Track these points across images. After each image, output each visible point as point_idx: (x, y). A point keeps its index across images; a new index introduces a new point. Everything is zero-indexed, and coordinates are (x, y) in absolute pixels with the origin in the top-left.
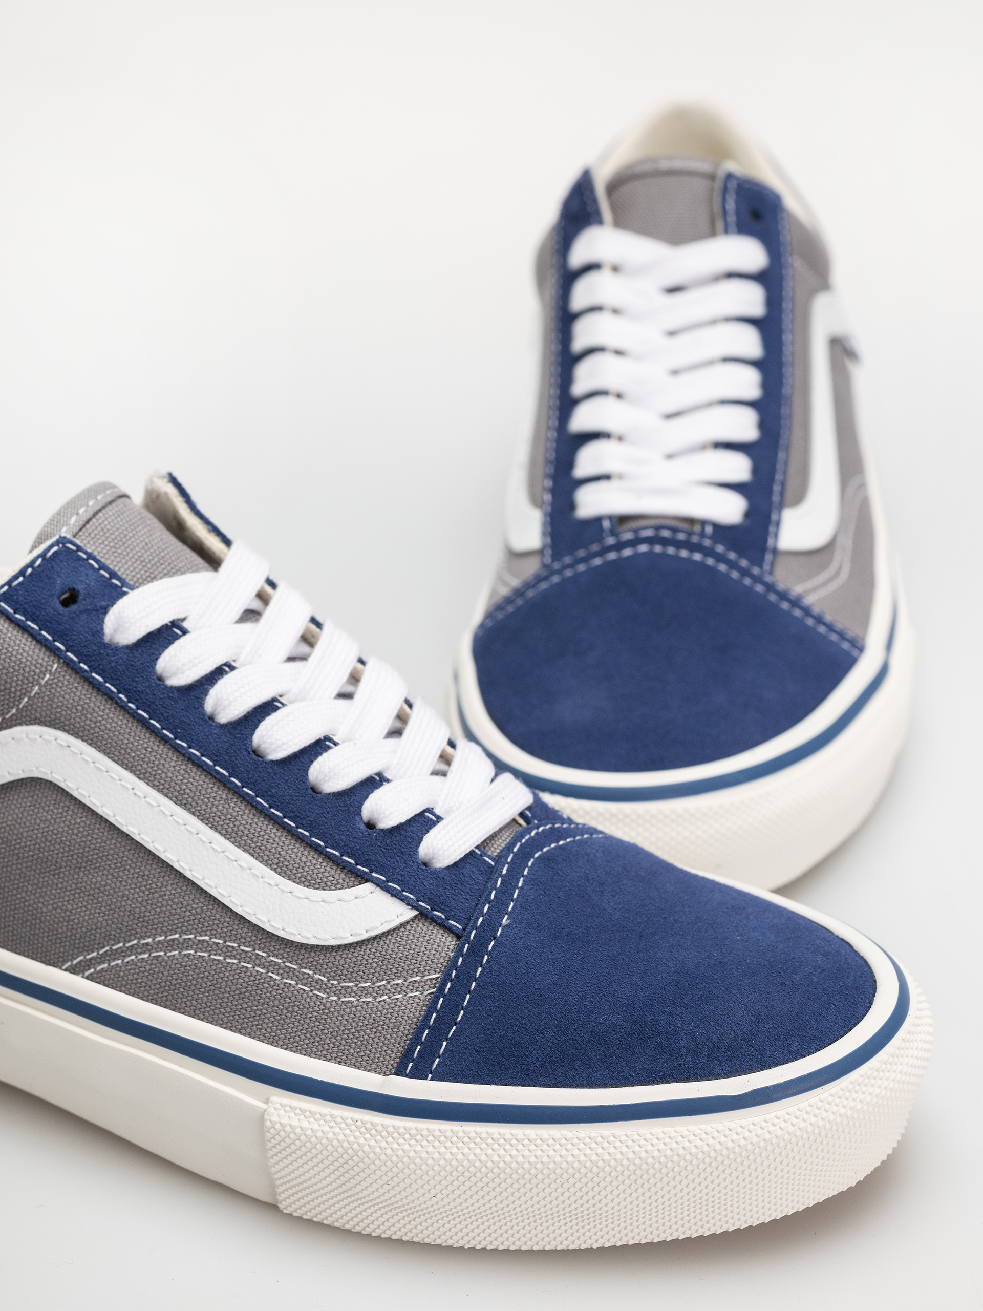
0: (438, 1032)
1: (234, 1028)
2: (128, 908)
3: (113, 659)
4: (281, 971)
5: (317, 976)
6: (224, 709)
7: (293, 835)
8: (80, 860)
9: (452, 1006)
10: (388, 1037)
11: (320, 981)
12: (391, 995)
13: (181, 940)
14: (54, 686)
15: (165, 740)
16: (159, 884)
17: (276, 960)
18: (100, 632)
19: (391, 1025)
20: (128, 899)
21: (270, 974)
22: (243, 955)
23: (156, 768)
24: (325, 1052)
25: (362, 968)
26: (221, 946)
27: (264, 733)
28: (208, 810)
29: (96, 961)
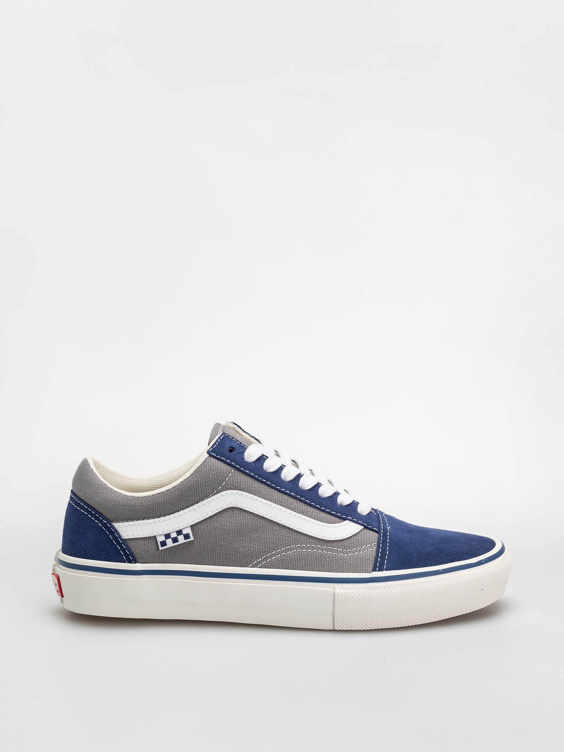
0: (383, 558)
1: (315, 570)
2: (271, 541)
3: (250, 466)
4: (327, 550)
5: (339, 550)
6: (288, 476)
7: (320, 510)
8: (251, 530)
9: (384, 550)
10: (367, 562)
11: (340, 551)
12: (363, 551)
13: (291, 548)
14: (233, 476)
15: (273, 488)
16: (280, 532)
17: (324, 547)
18: (243, 459)
19: (367, 559)
20: (270, 539)
21: (323, 552)
22: (313, 548)
23: (271, 497)
24: (348, 571)
25: (352, 544)
26: (305, 547)
27: (302, 482)
28: (291, 506)
29: (262, 561)
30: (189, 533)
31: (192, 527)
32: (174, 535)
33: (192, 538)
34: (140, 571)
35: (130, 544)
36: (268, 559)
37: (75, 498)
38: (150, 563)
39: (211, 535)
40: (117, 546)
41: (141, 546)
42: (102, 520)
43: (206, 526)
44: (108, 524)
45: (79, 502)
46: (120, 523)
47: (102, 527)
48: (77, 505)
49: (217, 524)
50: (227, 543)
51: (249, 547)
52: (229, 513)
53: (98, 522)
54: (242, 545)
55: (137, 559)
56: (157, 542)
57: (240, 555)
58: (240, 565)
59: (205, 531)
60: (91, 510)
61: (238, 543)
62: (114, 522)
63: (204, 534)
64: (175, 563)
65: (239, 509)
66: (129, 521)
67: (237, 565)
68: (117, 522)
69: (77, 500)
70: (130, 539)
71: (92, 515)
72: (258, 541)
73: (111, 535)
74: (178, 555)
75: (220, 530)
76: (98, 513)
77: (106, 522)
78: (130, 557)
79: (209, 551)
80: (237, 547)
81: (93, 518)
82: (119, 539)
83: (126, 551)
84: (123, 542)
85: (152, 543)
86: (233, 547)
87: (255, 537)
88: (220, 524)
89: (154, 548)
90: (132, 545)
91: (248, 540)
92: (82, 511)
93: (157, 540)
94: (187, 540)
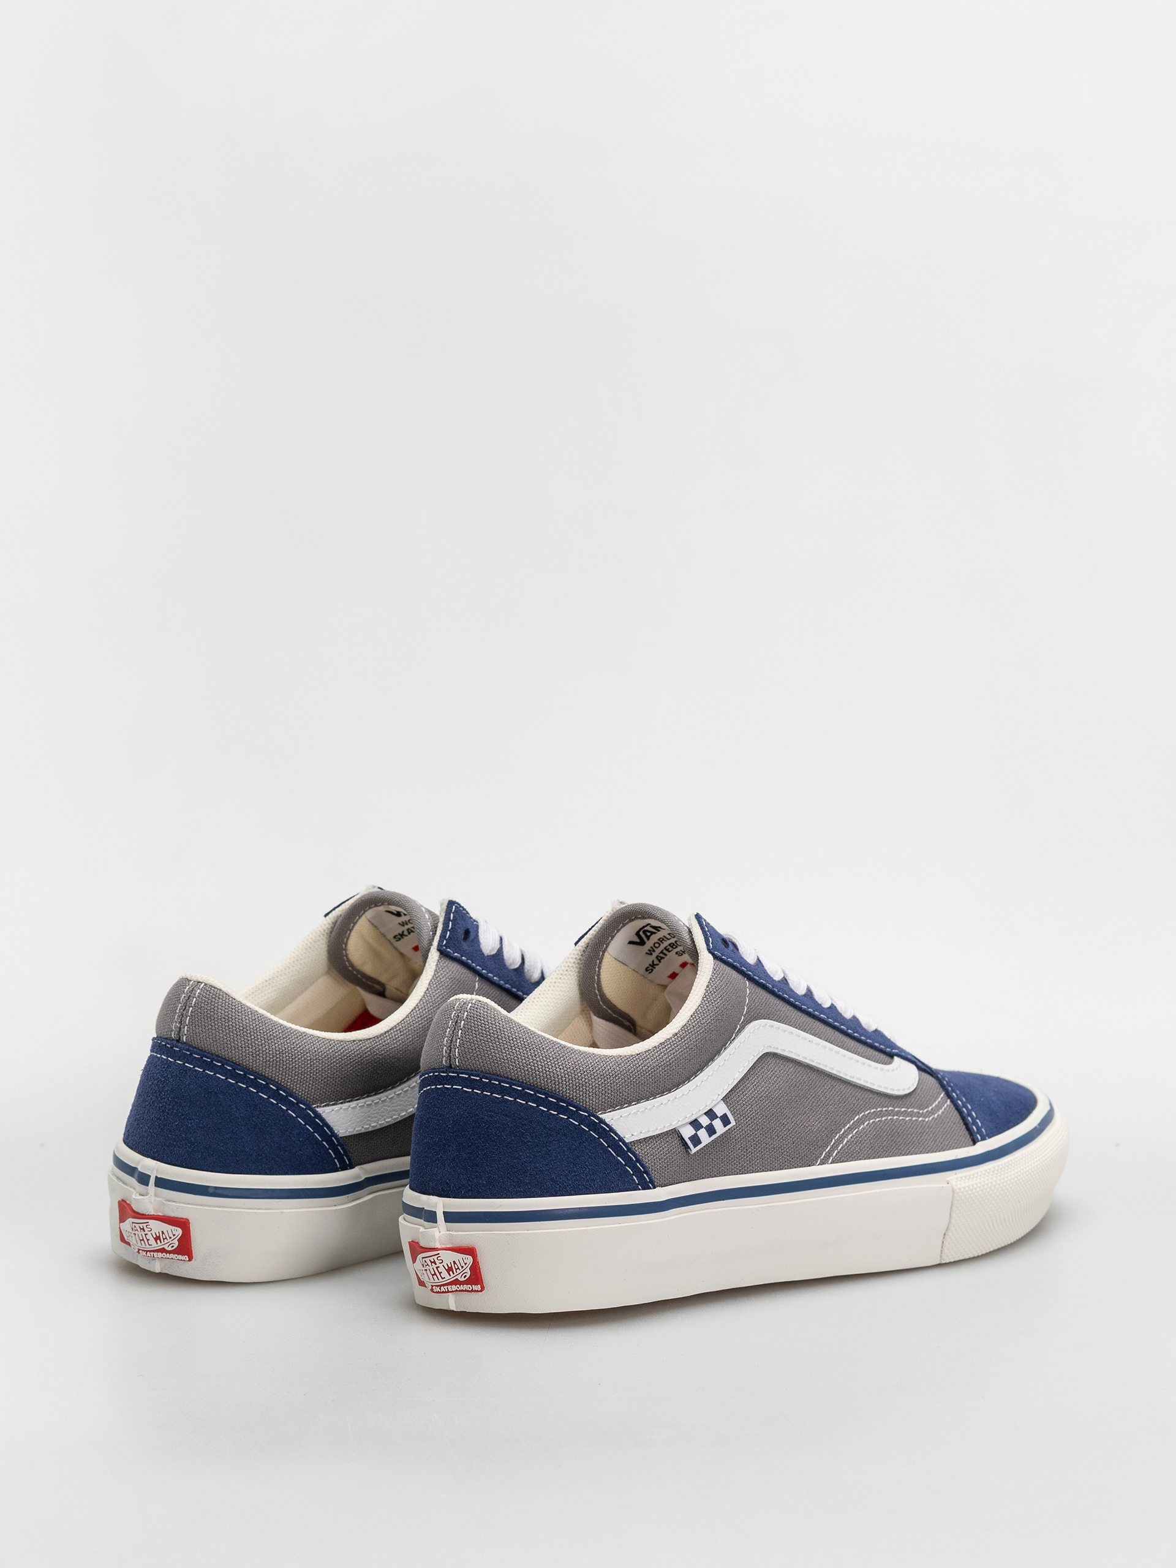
0: (971, 1116)
10: (956, 1128)
13: (860, 1118)
14: (751, 994)
26: (876, 1112)
29: (831, 1151)
30: (725, 1114)
31: (724, 1099)
33: (733, 1123)
34: (666, 1203)
35: (638, 1150)
36: (839, 1144)
37: (487, 1081)
38: (677, 1183)
39: (754, 1111)
40: (619, 1158)
41: (657, 1153)
42: (577, 1111)
43: (742, 1096)
44: (592, 1118)
45: (508, 1085)
46: (610, 1112)
47: (579, 1125)
48: (503, 1091)
49: (755, 1090)
50: (779, 1122)
51: (809, 1125)
52: (764, 1065)
53: (566, 1117)
54: (800, 1123)
55: (656, 1180)
56: (682, 1139)
57: (801, 1143)
58: (803, 1162)
59: (742, 1105)
60: (543, 1096)
61: (793, 1120)
62: (600, 1113)
63: (744, 1112)
64: (715, 1176)
65: (775, 1055)
66: (627, 1107)
67: (800, 1163)
68: (605, 1111)
69: (497, 1083)
70: (636, 1141)
71: (550, 1106)
72: (816, 1112)
73: (604, 1137)
74: (716, 1160)
75: (763, 1099)
76: (563, 1100)
77: (586, 1114)
78: (646, 1177)
79: (759, 1143)
80: (794, 1130)
81: (553, 1112)
82: (621, 1143)
83: (638, 1164)
84: (629, 1150)
85: (674, 1144)
86: (789, 1130)
87: (810, 1105)
88: (760, 1087)
89: (677, 1152)
90: (643, 1152)
91: (804, 1112)
92: (520, 1101)
93: (681, 1136)
94: (729, 1127)
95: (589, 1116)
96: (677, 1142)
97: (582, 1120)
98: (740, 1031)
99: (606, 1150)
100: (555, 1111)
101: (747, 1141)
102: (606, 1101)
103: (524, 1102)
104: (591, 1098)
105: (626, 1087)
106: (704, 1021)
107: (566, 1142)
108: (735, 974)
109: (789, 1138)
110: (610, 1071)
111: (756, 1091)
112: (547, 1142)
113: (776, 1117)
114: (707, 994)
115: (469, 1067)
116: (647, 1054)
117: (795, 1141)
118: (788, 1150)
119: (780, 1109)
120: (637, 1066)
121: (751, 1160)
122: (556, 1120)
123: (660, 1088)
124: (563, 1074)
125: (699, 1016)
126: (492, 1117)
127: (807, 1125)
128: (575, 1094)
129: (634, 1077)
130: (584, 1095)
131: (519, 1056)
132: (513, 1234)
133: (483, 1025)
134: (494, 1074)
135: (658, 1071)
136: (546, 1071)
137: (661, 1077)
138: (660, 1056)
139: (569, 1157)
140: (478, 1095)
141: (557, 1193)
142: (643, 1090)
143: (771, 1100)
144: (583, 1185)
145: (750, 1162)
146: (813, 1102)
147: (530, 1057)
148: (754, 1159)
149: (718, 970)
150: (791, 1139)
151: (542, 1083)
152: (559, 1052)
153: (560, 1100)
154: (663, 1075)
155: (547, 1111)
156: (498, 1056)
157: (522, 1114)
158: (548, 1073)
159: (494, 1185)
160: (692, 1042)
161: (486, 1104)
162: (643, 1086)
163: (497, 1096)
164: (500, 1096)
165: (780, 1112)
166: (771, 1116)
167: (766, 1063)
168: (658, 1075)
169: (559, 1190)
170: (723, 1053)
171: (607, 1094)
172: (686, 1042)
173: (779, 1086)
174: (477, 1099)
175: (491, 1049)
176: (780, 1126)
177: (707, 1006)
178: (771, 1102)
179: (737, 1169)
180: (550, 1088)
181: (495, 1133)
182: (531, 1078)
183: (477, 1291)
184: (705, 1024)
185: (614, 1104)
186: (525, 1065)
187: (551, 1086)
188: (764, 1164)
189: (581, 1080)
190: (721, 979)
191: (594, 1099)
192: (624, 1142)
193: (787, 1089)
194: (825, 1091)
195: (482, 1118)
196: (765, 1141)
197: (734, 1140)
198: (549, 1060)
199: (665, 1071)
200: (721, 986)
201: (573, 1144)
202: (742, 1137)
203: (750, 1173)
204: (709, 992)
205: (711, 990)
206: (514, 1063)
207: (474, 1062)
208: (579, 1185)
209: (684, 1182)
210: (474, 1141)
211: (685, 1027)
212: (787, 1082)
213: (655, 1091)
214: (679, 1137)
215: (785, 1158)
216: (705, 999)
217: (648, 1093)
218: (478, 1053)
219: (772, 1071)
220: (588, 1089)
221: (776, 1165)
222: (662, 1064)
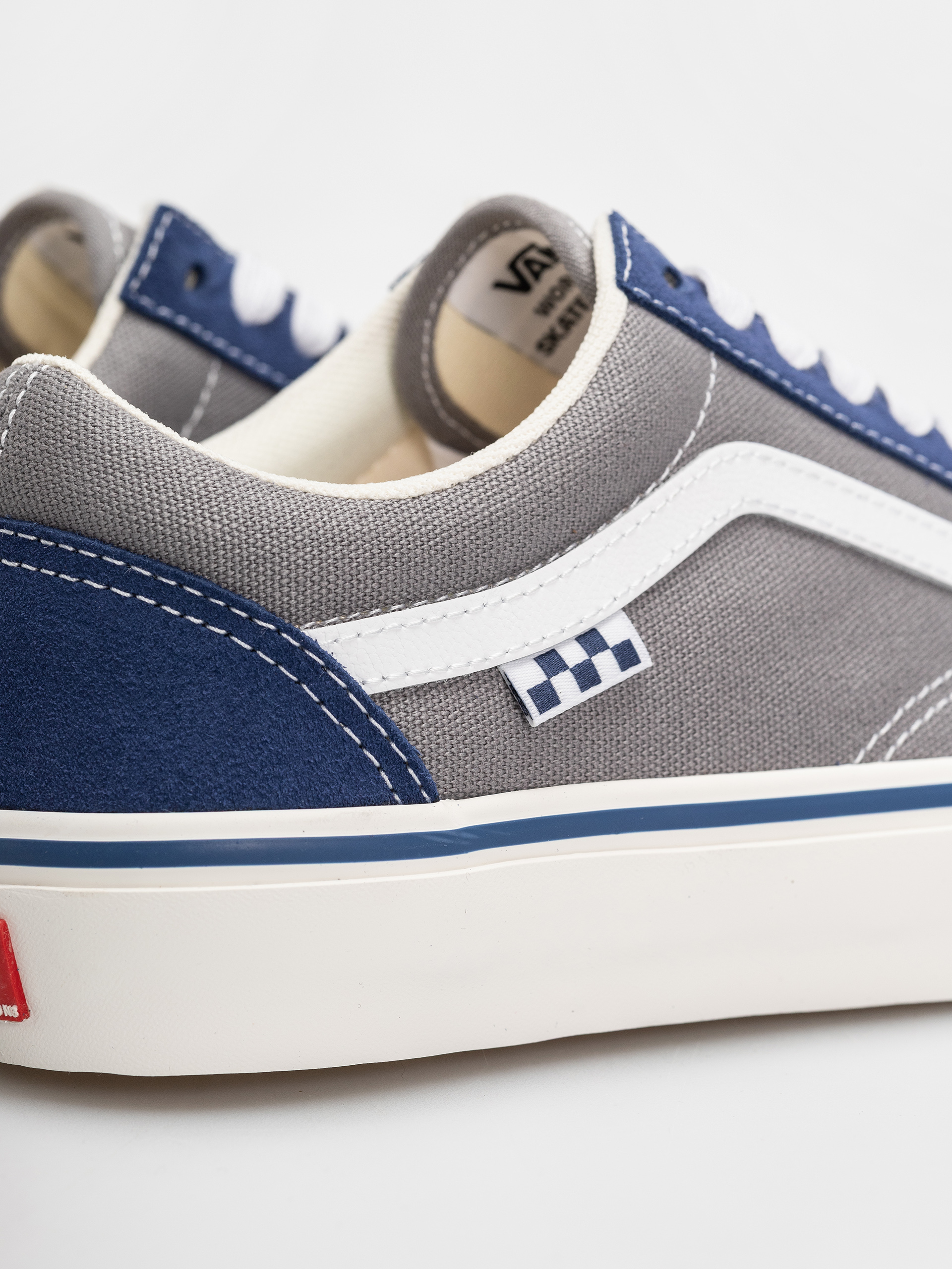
29: (894, 734)
30: (629, 641)
31: (630, 609)
32: (574, 655)
33: (646, 661)
34: (465, 835)
35: (396, 714)
36: (913, 720)
37: (51, 544)
38: (497, 792)
39: (704, 639)
40: (347, 730)
41: (445, 721)
42: (250, 618)
43: (678, 605)
44: (285, 635)
45: (93, 555)
46: (334, 623)
47: (253, 651)
48: (82, 568)
49: (711, 592)
50: (766, 667)
51: (841, 677)
52: (740, 540)
53: (223, 632)
54: (818, 670)
55: (441, 783)
56: (514, 692)
57: (818, 715)
58: (822, 756)
59: (676, 624)
60: (173, 583)
61: (801, 663)
62: (308, 625)
63: (678, 640)
64: (599, 779)
65: (771, 522)
66: (378, 614)
67: (814, 757)
68: (321, 620)
69: (71, 549)
70: (395, 691)
71: (187, 604)
72: (863, 650)
73: (311, 681)
74: (601, 742)
75: (729, 614)
76: (217, 593)
77: (272, 627)
78: (414, 775)
79: (713, 710)
80: (802, 684)
81: (192, 619)
82: (352, 696)
83: (394, 746)
84: (373, 711)
85: (491, 702)
86: (790, 685)
87: (849, 632)
88: (724, 587)
89: (499, 722)
90: (410, 718)
91: (831, 647)
92: (119, 592)
93: (511, 686)
94: (632, 671)
95: (279, 631)
96: (499, 697)
97: (260, 640)
98: (683, 463)
99: (316, 710)
100: (197, 618)
101: (683, 704)
102: (324, 600)
103: (128, 595)
104: (286, 589)
105: (376, 568)
106: (587, 432)
107: (218, 688)
108: (679, 338)
109: (788, 701)
110: (336, 531)
111: (714, 596)
112: (173, 687)
113: (760, 656)
114: (601, 375)
115: (16, 511)
116: (437, 497)
117: (804, 708)
118: (785, 728)
119: (769, 639)
120: (408, 522)
121: (691, 747)
122: (199, 637)
123: (465, 575)
124: (218, 534)
125: (577, 421)
126: (53, 625)
127: (837, 676)
128: (246, 580)
129: (397, 546)
130: (269, 583)
131: (121, 490)
132: (82, 894)
133: (52, 419)
134: (65, 530)
135: (460, 537)
136: (181, 525)
137: (467, 550)
138: (469, 505)
139: (223, 723)
140: (28, 576)
141: (187, 804)
142: (419, 578)
143: (748, 617)
144: (254, 788)
145: (689, 751)
146: (857, 627)
147: (146, 491)
148: (698, 743)
149: (635, 327)
150: (794, 704)
151: (170, 551)
152: (217, 484)
153: (211, 591)
154: (473, 546)
155: (181, 616)
156: (74, 487)
157: (120, 620)
158: (184, 529)
159: (50, 781)
160: (551, 478)
161: (42, 595)
162: (419, 569)
163: (68, 578)
164: (74, 580)
165: (769, 643)
166: (746, 652)
167: (746, 536)
168: (460, 546)
169: (195, 798)
170: (635, 506)
171: (325, 583)
172: (536, 476)
173: (772, 589)
174: (26, 584)
175: (61, 472)
176: (768, 673)
177: (598, 402)
178: (750, 620)
179: (656, 765)
180: (189, 563)
181: (59, 662)
182: (145, 539)
183: (11, 1019)
184: (589, 440)
185: (343, 607)
186: (132, 508)
187: (192, 561)
188: (723, 758)
189: (263, 547)
190: (640, 345)
191: (293, 594)
192: (360, 695)
193: (792, 595)
194: (889, 604)
195: (34, 628)
196: (727, 705)
197: (650, 701)
198: (188, 501)
199: (478, 538)
200: (637, 361)
201: (235, 694)
202: (670, 696)
203: (689, 775)
204: (606, 371)
205: (612, 366)
206: (109, 504)
207: (25, 500)
208: (244, 787)
209: (516, 790)
210: (15, 678)
211: (540, 444)
212: (793, 580)
213: (451, 582)
214: (506, 688)
215: (777, 745)
216: (595, 385)
217: (432, 585)
218: (35, 480)
219: (759, 554)
220: (277, 568)
221: (755, 759)
222: (472, 521)
